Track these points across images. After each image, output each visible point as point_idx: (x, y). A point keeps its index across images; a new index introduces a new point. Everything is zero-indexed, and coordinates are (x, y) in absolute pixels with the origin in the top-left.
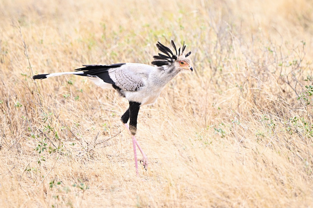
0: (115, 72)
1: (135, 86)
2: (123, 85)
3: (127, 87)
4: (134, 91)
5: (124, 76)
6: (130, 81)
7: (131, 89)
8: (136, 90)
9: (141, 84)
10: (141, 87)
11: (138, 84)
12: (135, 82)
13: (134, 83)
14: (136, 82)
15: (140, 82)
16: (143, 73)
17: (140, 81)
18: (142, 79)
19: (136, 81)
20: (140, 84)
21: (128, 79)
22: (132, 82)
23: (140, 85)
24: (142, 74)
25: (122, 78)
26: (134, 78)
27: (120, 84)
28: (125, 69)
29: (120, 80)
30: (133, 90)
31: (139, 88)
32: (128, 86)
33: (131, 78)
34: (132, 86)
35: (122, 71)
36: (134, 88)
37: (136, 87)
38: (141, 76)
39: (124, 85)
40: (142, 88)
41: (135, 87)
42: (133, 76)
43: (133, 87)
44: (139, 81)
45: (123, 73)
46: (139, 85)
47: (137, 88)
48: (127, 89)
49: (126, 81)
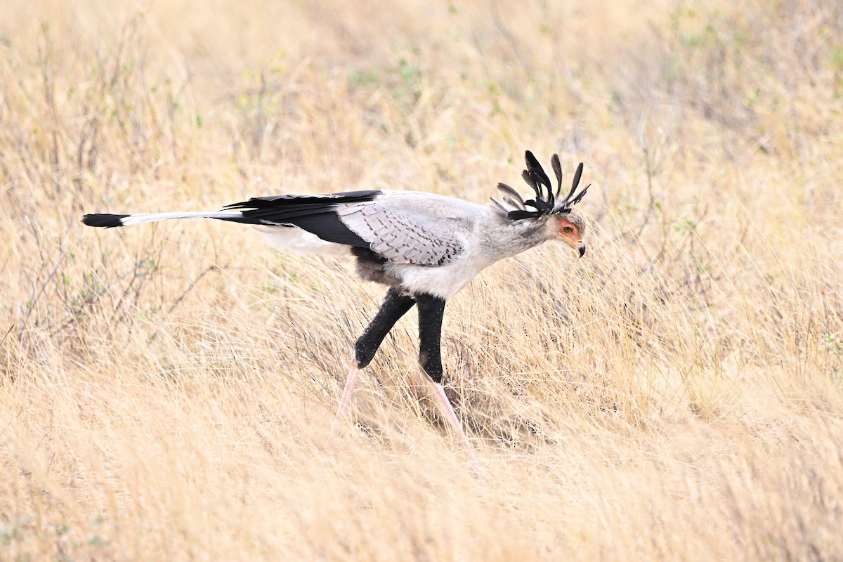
0: (364, 214)
1: (438, 253)
2: (399, 250)
3: (413, 255)
4: (435, 266)
5: (399, 226)
6: (422, 240)
7: (426, 259)
8: (441, 263)
9: (457, 248)
10: (455, 256)
11: (447, 248)
12: (437, 242)
13: (435, 244)
14: (441, 242)
15: (454, 242)
16: (460, 219)
17: (450, 238)
18: (456, 233)
19: (442, 239)
20: (453, 246)
21: (412, 233)
22: (428, 243)
23: (454, 250)
24: (456, 220)
25: (393, 231)
26: (434, 232)
27: (387, 248)
28: (393, 206)
29: (386, 235)
30: (433, 263)
31: (449, 257)
32: (414, 253)
33: (424, 232)
34: (431, 251)
35: (388, 213)
36: (435, 257)
37: (443, 254)
38: (454, 225)
39: (402, 251)
40: (459, 256)
41: (439, 257)
42: (429, 226)
43: (433, 254)
44: (448, 238)
45: (390, 216)
46: (451, 250)
47: (444, 258)
48: (413, 259)
49: (409, 237)
